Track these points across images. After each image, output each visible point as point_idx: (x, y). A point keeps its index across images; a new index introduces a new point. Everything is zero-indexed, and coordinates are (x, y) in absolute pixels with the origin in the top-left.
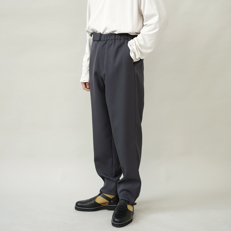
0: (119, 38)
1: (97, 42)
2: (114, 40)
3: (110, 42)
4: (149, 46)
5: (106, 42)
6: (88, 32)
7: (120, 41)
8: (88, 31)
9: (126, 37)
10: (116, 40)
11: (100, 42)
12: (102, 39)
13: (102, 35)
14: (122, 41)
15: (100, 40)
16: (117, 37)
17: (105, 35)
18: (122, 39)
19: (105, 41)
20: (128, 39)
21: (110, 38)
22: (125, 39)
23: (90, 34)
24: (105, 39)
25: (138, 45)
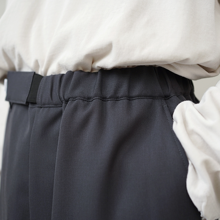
0: (123, 90)
2: (94, 104)
3: (76, 108)
5: (58, 110)
7: (129, 107)
9: (159, 90)
10: (109, 103)
11: (32, 109)
12: (39, 100)
13: (43, 80)
14: (138, 106)
15: (30, 102)
17: (53, 77)
18: (139, 96)
19: (56, 105)
20: (167, 98)
21: (77, 92)
24: (56, 99)
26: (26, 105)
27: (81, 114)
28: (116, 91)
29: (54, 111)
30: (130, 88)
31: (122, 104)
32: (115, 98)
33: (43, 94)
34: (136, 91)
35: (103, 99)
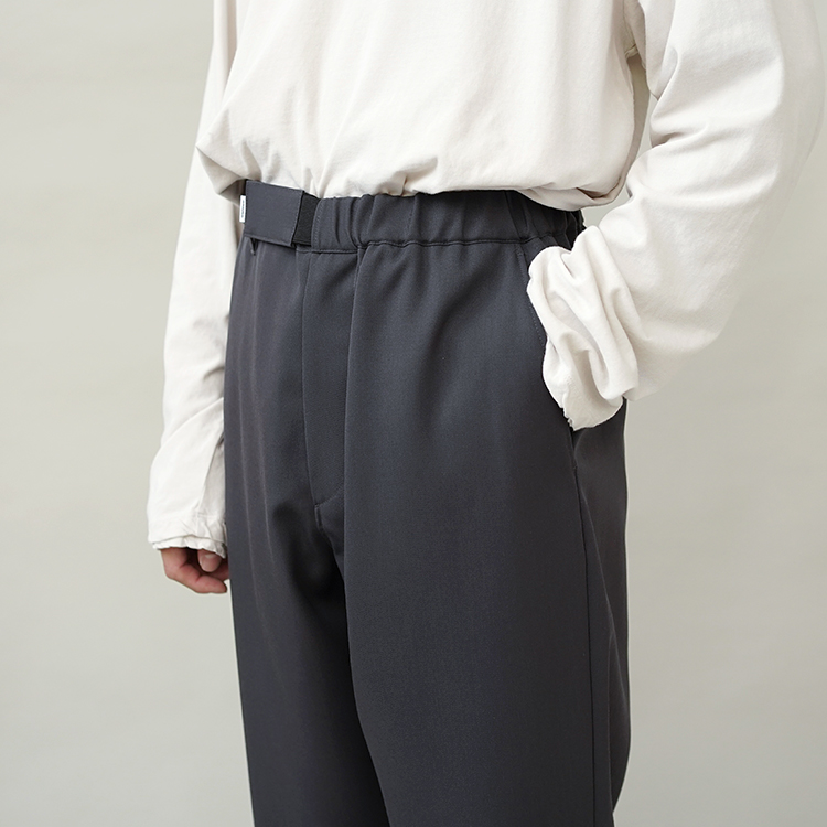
0: (454, 230)
1: (276, 253)
2: (408, 251)
3: (380, 259)
4: (693, 300)
5: (350, 257)
6: (210, 163)
7: (463, 256)
8: (215, 157)
9: (510, 228)
10: (433, 250)
11: (301, 256)
12: (315, 239)
13: (320, 206)
14: (476, 253)
15: (301, 242)
16: (437, 217)
17: (338, 202)
18: (479, 240)
19: (345, 251)
20: (524, 240)
21: (381, 233)
22: (501, 241)
23: (226, 181)
24: (345, 241)
25: (615, 293)
26: (292, 248)
27: (388, 268)
28: (443, 231)
29: (341, 260)
30: (465, 225)
31: (452, 251)
32: (442, 242)
33: (322, 231)
34: (474, 232)
35: (423, 243)
